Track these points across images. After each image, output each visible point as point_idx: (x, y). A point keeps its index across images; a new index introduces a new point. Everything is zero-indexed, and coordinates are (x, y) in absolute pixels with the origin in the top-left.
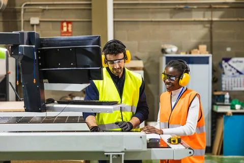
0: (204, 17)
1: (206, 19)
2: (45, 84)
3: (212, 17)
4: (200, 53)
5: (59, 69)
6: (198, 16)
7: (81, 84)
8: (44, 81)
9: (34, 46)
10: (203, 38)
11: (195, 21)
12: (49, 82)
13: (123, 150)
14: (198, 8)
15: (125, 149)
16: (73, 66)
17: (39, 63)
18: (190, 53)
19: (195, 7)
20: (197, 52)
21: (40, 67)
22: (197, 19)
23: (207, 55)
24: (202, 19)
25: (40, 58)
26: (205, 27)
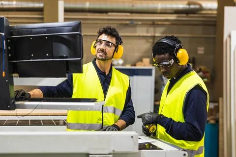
0: (147, 32)
1: (149, 35)
2: (14, 79)
3: (155, 33)
4: (144, 66)
5: (31, 60)
6: (142, 31)
7: (58, 77)
8: (14, 75)
9: (3, 34)
10: (146, 52)
11: (139, 36)
12: (20, 76)
13: (111, 151)
14: (142, 24)
15: (114, 151)
16: (48, 57)
17: (8, 54)
18: (135, 65)
19: (140, 23)
20: (141, 65)
21: (10, 59)
22: (141, 34)
23: (151, 67)
24: (145, 34)
25: (9, 48)
26: (148, 42)
